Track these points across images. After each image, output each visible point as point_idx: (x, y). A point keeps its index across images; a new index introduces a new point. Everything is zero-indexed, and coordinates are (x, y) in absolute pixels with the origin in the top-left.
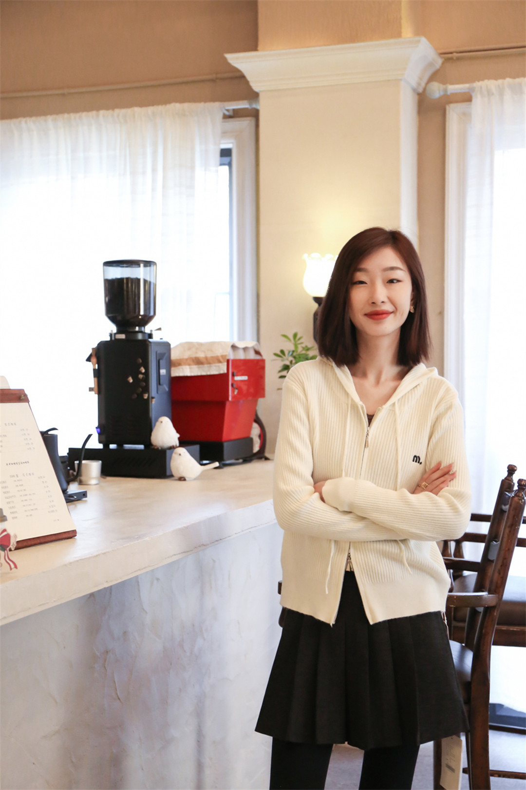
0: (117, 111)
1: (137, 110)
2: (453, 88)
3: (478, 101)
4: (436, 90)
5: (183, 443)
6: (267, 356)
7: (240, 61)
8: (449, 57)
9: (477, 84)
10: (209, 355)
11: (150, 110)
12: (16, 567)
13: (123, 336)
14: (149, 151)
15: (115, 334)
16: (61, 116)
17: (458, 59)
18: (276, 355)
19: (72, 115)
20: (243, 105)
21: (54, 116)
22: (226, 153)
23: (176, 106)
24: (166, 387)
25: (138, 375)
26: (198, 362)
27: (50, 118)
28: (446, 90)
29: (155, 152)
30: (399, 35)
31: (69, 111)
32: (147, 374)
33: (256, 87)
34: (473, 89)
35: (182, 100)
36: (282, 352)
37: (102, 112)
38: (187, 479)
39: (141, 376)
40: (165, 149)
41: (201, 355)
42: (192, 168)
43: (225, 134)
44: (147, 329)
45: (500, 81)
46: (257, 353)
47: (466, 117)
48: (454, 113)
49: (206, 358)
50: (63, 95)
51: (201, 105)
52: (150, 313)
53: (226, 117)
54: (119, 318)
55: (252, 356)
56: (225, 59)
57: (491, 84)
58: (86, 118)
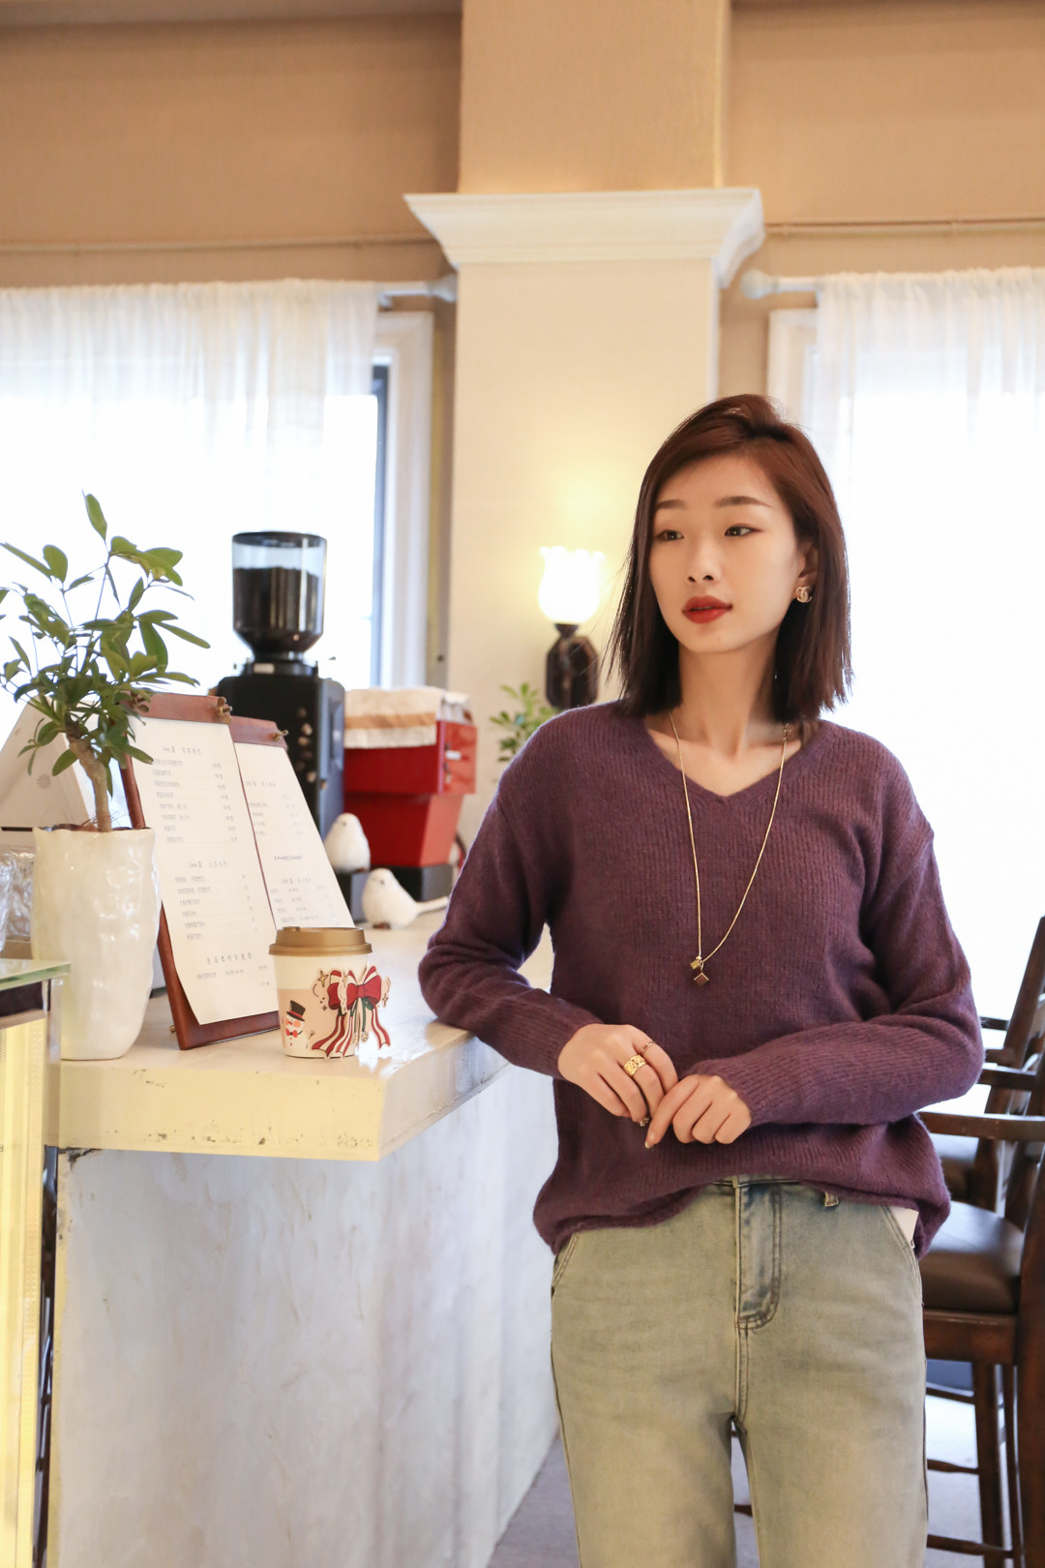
0: (183, 287)
1: (222, 287)
2: (789, 283)
3: (828, 306)
4: (759, 284)
5: (376, 863)
6: (480, 721)
7: (431, 211)
8: (778, 233)
9: (830, 279)
10: (403, 711)
11: (246, 288)
12: (388, 1042)
13: (268, 668)
14: (241, 360)
15: (253, 664)
16: (76, 291)
17: (791, 236)
18: (494, 720)
19: (98, 290)
20: (417, 289)
21: (63, 290)
22: (381, 373)
23: (296, 285)
24: (339, 763)
25: (297, 740)
26: (383, 723)
27: (55, 293)
28: (775, 286)
29: (252, 363)
30: (708, 183)
31: (92, 281)
32: (314, 738)
33: (454, 257)
34: (821, 287)
35: (304, 275)
36: (505, 715)
37: (155, 288)
38: (393, 926)
39: (303, 741)
40: (272, 358)
41: (387, 711)
42: (321, 393)
43: (380, 338)
44: (310, 657)
45: (867, 277)
46: (467, 716)
47: (805, 335)
48: (783, 324)
49: (398, 717)
50: (77, 253)
51: (340, 286)
52: (315, 628)
53: (384, 310)
54: (258, 635)
55: (459, 719)
56: (405, 206)
57: (853, 280)
58: (124, 294)
